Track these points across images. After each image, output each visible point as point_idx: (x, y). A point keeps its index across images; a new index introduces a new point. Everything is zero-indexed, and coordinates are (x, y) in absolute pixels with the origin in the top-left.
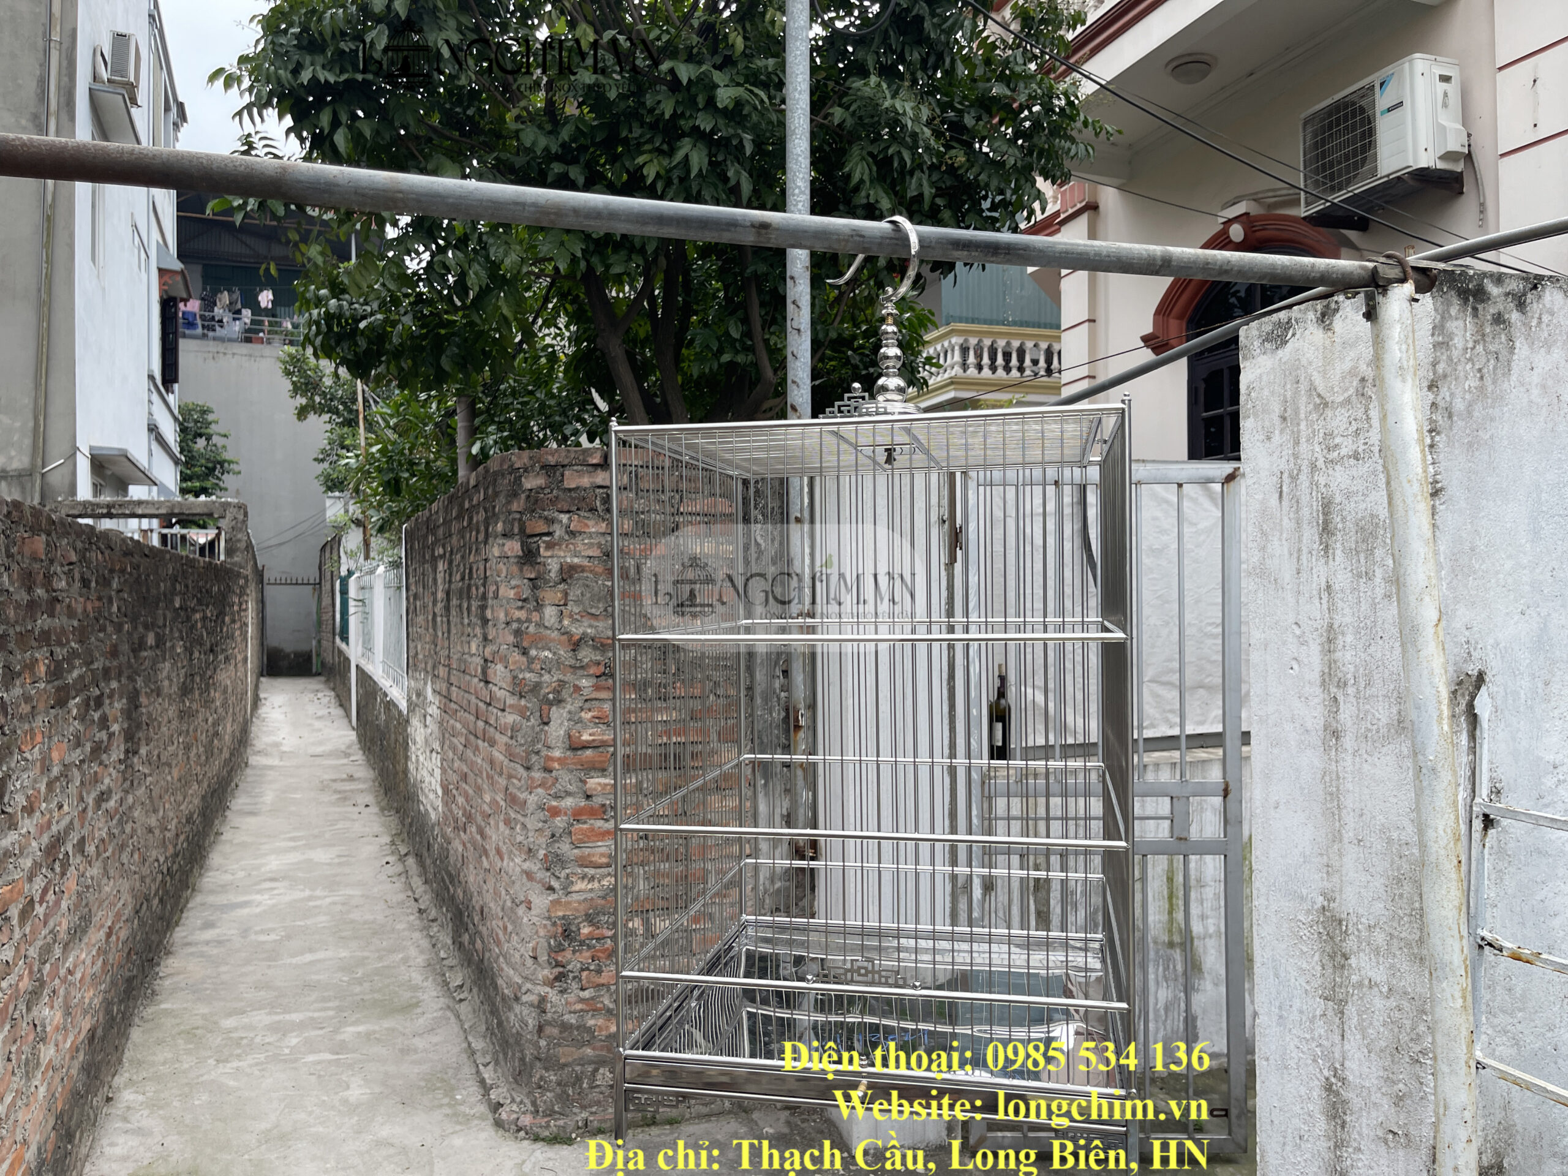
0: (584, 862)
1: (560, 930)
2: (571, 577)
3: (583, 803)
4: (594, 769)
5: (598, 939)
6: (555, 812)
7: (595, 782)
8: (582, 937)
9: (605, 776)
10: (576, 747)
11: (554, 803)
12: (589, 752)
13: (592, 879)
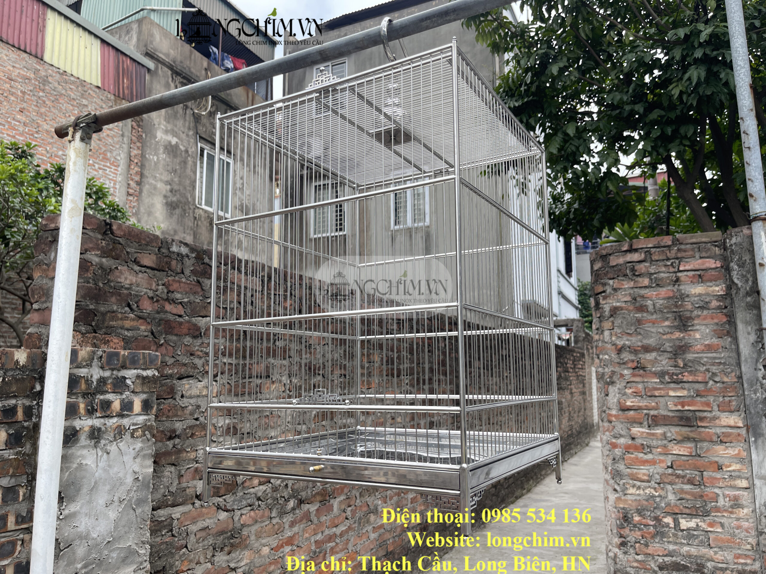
0: (634, 478)
1: (621, 516)
2: (615, 313)
3: (630, 442)
4: (635, 422)
5: (644, 525)
6: (615, 446)
7: (636, 430)
8: (635, 522)
9: (642, 427)
10: (624, 409)
11: (614, 441)
12: (632, 413)
13: (639, 488)
